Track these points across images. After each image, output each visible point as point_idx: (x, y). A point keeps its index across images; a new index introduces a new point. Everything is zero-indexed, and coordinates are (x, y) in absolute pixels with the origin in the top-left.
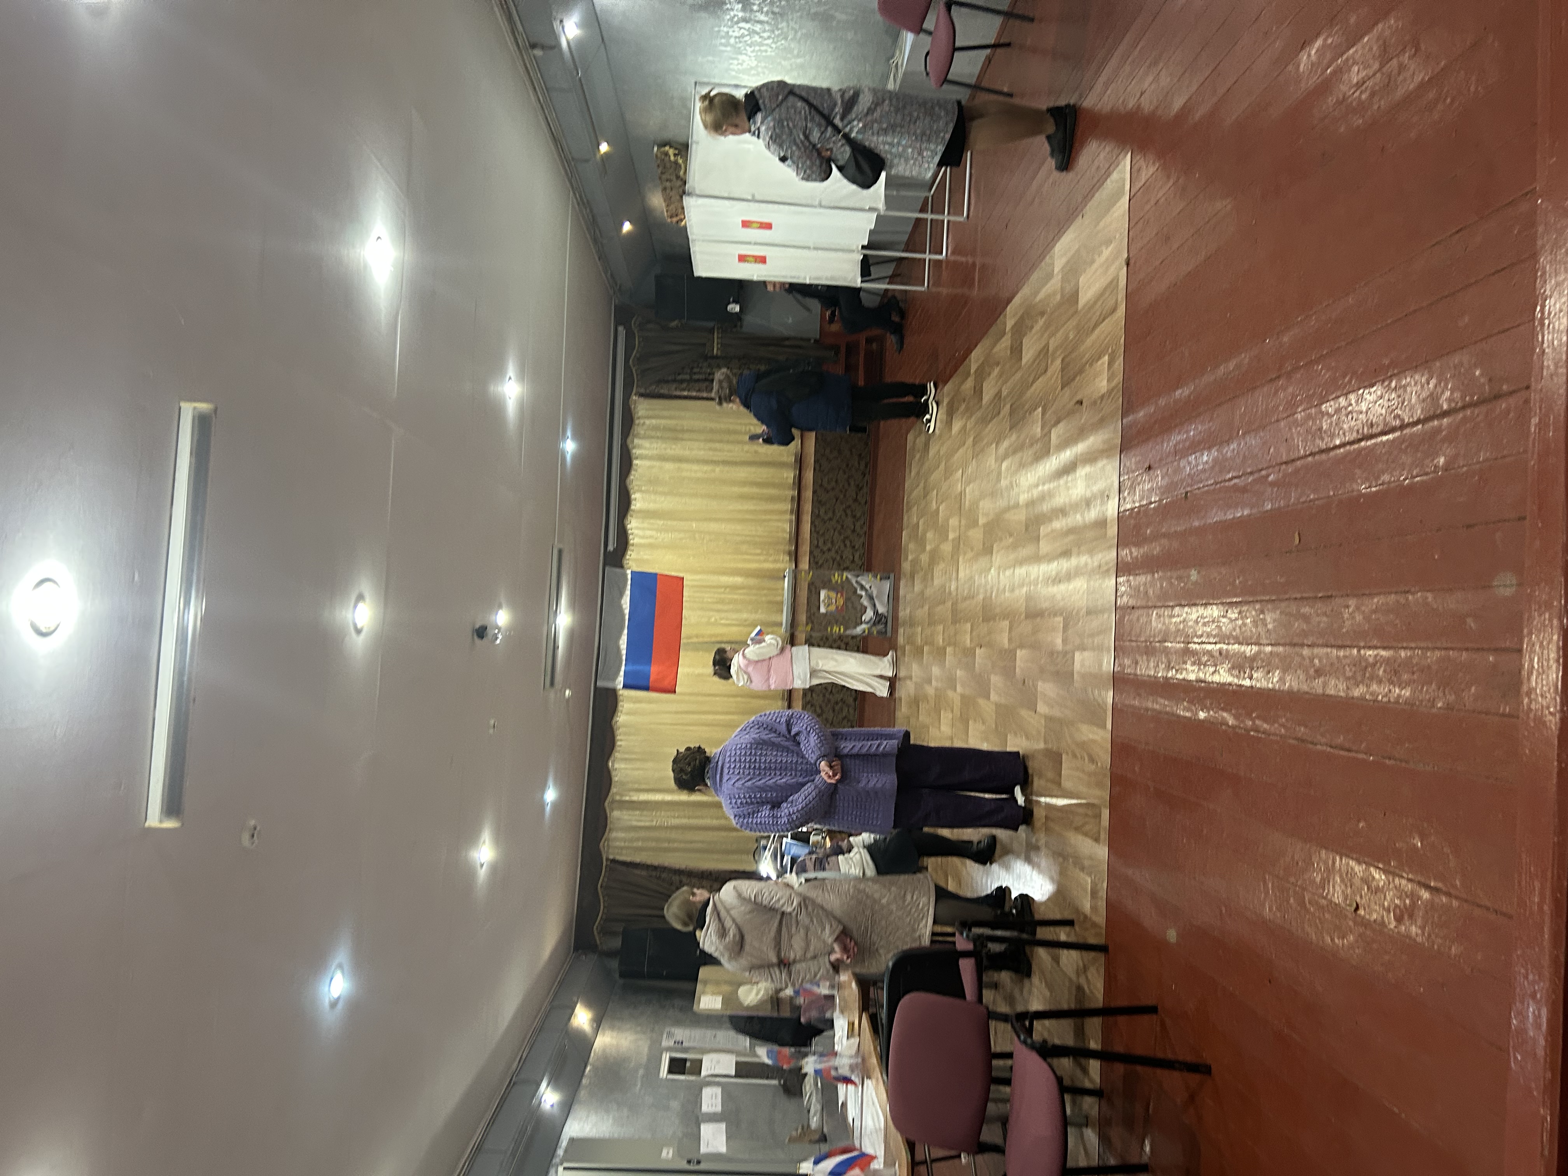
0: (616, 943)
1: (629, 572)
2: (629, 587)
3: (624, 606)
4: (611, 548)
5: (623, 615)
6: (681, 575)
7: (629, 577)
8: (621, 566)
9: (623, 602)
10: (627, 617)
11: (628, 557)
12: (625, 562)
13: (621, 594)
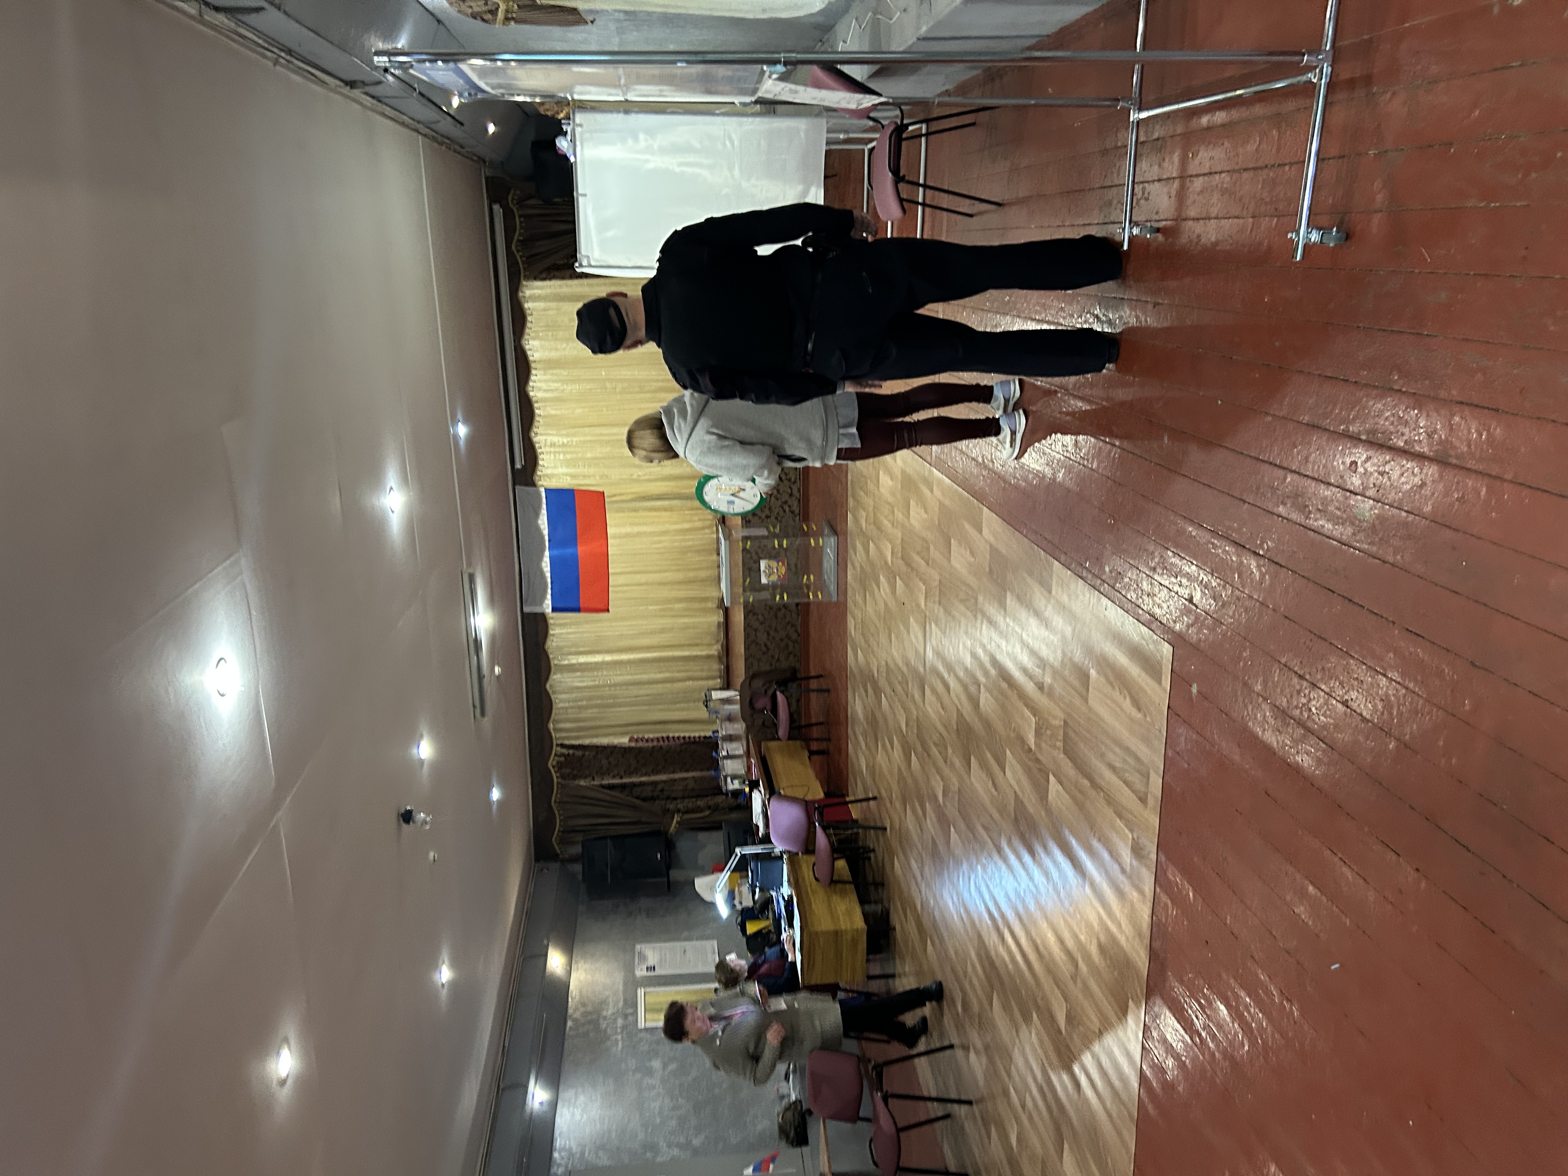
0: (577, 850)
1: (542, 490)
2: (544, 506)
3: (542, 527)
4: (518, 466)
5: (542, 537)
6: (600, 489)
7: (543, 494)
8: (533, 484)
9: (540, 522)
10: (547, 538)
11: (539, 473)
12: (536, 478)
13: (537, 514)
